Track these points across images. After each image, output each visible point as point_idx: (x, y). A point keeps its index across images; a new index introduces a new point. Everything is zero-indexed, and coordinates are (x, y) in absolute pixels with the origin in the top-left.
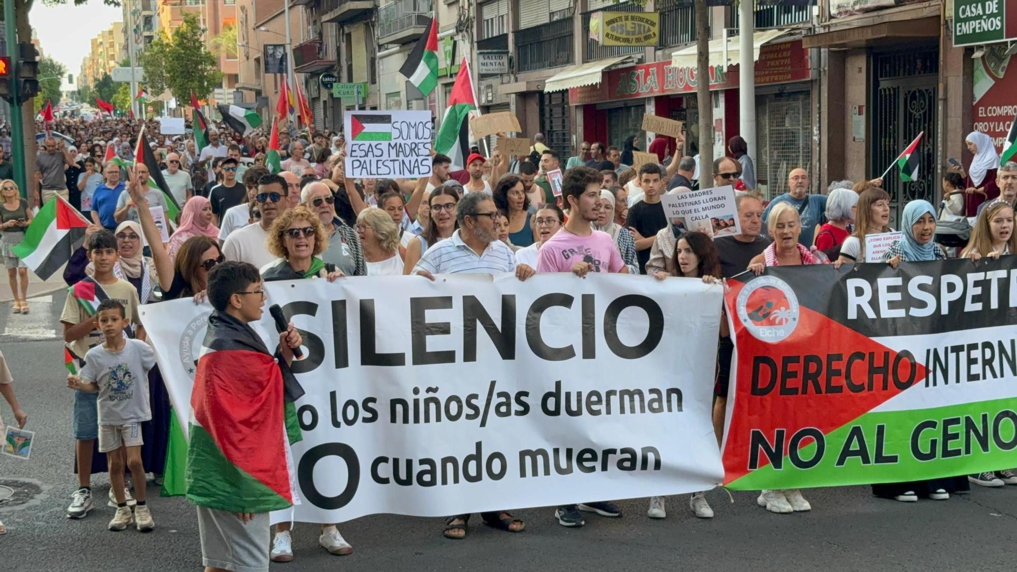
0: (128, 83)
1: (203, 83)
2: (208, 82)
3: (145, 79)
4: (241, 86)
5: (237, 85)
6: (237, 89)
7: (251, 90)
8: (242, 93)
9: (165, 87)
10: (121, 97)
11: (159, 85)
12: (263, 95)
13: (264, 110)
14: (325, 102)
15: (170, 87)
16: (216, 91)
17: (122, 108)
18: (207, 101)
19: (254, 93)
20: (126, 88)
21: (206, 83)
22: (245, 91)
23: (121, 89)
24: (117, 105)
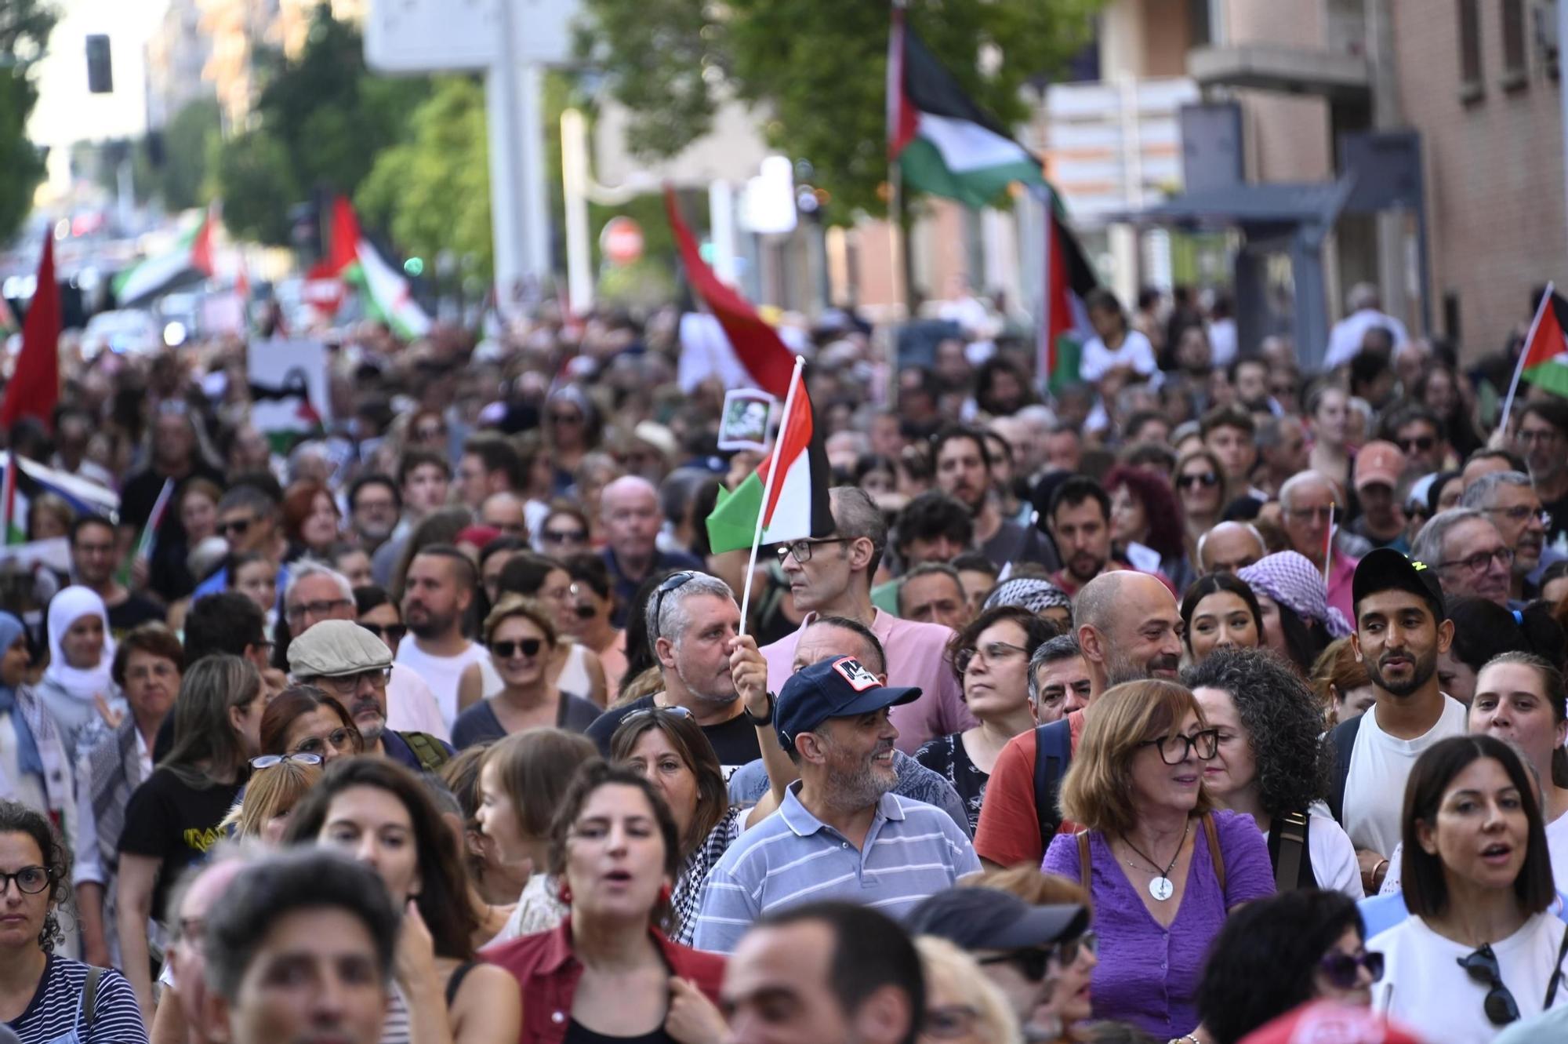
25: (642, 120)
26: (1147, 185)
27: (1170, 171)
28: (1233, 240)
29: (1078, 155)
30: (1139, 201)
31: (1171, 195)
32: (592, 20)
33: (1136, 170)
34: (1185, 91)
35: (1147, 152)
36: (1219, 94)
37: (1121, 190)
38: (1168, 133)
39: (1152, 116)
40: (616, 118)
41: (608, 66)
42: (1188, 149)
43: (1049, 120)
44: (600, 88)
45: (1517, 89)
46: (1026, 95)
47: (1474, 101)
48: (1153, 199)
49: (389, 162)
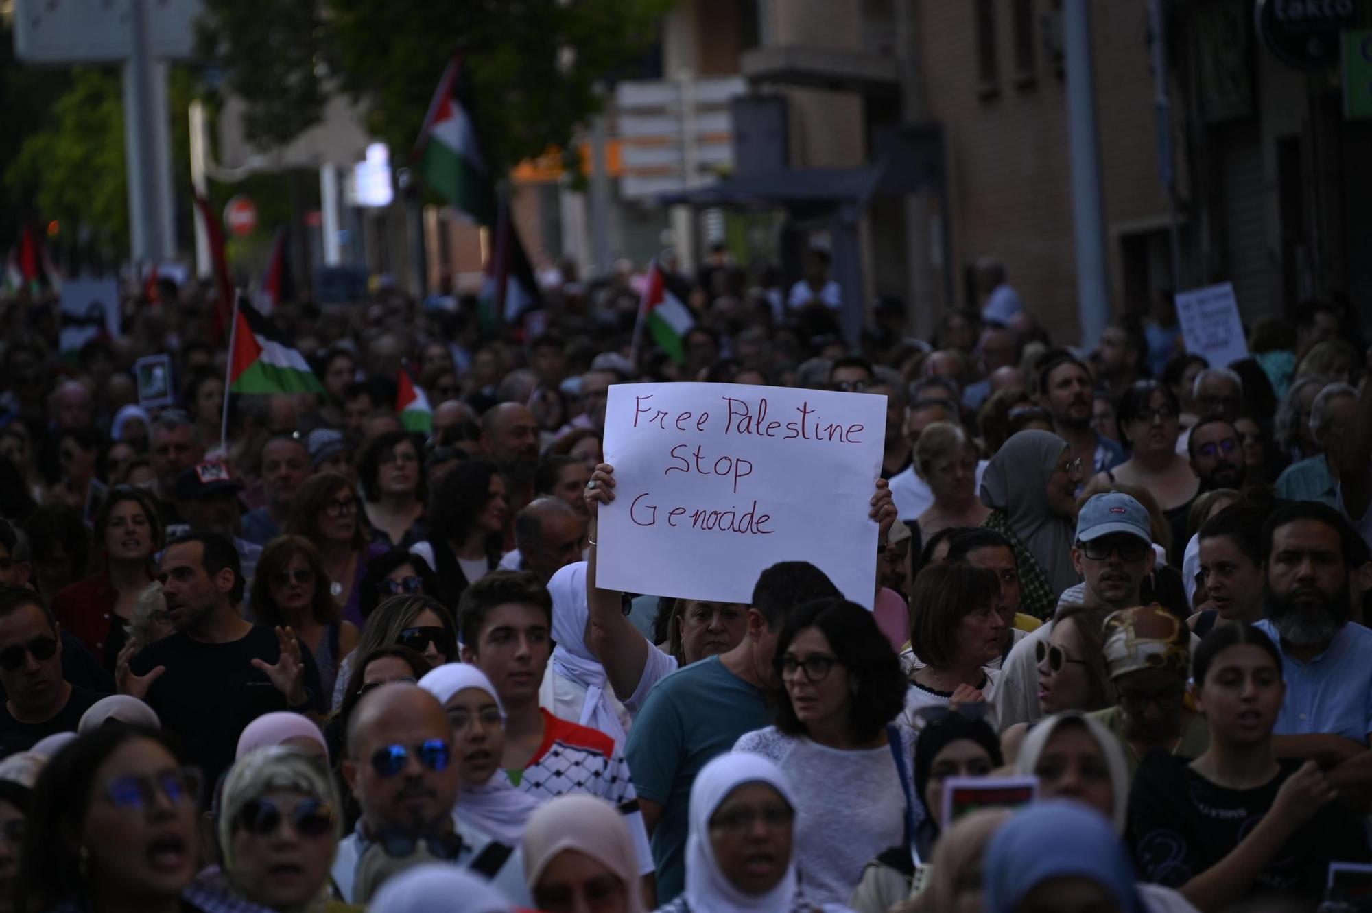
0: (111, 70)
1: (552, 57)
2: (579, 45)
3: (207, 40)
4: (778, 63)
5: (754, 62)
6: (755, 80)
7: (834, 84)
8: (782, 103)
9: (328, 86)
10: (68, 148)
11: (294, 79)
12: (912, 114)
13: (916, 205)
14: (1289, 147)
15: (353, 87)
16: (631, 94)
17: (72, 215)
18: (574, 163)
19: (851, 107)
20: (95, 99)
21: (566, 57)
22: (801, 97)
23: (67, 104)
24: (44, 200)
25: (260, 109)
26: (704, 168)
27: (723, 156)
28: (780, 218)
29: (645, 143)
30: (696, 182)
31: (725, 177)
32: (213, 22)
33: (695, 155)
34: (736, 87)
35: (703, 140)
36: (766, 89)
37: (681, 174)
38: (721, 123)
39: (707, 108)
40: (235, 107)
41: (229, 62)
42: (739, 138)
43: (619, 112)
44: (221, 81)
45: (1027, 87)
46: (598, 89)
47: (990, 97)
48: (708, 181)
49: (33, 145)
